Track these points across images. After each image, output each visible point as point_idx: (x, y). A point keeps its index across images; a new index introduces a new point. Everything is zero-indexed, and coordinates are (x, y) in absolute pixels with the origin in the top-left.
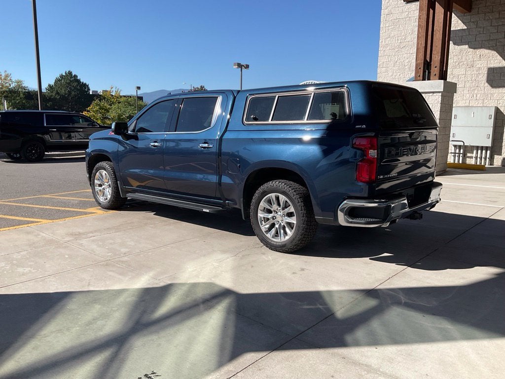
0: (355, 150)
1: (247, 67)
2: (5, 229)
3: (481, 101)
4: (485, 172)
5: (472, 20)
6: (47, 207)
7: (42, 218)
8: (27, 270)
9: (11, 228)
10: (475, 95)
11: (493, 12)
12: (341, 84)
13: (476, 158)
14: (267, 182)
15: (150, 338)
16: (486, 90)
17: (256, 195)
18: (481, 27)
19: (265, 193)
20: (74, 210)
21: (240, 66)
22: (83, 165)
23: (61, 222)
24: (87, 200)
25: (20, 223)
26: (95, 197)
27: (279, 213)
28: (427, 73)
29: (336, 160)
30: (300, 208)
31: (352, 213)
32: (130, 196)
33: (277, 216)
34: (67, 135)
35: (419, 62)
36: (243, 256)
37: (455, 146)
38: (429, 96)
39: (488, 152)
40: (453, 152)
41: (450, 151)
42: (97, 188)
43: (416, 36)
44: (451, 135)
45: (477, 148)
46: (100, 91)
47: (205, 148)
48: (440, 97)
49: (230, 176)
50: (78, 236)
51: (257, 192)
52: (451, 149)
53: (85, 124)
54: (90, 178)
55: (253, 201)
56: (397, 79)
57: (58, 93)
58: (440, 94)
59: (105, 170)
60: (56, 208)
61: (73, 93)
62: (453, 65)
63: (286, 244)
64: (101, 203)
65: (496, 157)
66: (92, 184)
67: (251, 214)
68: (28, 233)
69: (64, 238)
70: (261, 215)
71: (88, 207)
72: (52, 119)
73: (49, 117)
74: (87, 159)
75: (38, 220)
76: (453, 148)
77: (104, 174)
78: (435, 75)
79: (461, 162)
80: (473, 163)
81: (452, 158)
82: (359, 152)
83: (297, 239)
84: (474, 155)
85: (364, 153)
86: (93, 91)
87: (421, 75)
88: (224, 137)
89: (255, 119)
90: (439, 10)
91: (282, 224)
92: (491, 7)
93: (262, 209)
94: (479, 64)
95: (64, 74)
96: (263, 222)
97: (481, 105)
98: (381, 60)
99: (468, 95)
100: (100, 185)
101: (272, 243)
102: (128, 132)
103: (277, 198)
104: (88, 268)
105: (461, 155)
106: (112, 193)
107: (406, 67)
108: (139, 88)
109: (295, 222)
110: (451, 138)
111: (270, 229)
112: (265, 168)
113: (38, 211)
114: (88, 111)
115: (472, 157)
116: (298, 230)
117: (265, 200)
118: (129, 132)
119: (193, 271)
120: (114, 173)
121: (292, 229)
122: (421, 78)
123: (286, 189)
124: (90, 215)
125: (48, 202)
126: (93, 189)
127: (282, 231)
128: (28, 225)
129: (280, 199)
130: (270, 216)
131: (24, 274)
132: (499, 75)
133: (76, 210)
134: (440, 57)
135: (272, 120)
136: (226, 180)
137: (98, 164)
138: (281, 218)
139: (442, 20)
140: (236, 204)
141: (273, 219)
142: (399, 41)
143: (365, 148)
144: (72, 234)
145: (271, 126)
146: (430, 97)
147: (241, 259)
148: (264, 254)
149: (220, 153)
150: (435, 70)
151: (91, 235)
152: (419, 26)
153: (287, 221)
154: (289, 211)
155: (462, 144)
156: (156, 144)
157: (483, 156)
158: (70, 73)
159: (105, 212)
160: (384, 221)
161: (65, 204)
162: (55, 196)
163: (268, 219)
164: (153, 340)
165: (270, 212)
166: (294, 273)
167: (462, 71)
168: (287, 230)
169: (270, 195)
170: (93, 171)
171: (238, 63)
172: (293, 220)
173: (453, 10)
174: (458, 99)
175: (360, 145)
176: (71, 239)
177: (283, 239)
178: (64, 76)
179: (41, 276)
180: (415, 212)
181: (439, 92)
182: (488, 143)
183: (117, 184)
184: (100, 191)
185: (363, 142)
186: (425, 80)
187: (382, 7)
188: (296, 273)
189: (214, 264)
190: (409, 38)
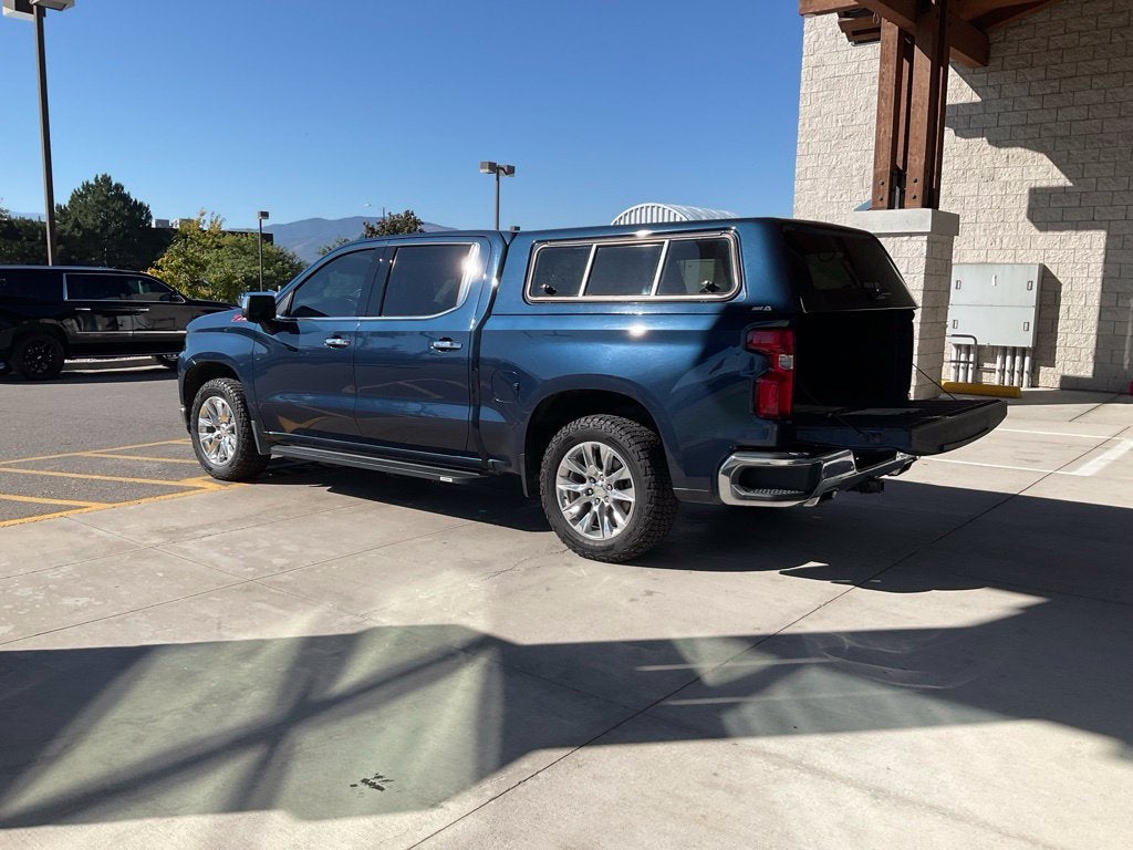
0: (751, 355)
1: (511, 171)
2: (12, 522)
3: (1010, 253)
4: (1019, 401)
5: (991, 83)
6: (95, 477)
7: (87, 498)
8: (83, 601)
9: (26, 519)
10: (998, 240)
11: (1032, 67)
12: (723, 225)
13: (1003, 371)
14: (575, 419)
15: (362, 720)
16: (1020, 229)
17: (553, 445)
18: (1007, 98)
19: (571, 442)
20: (154, 482)
21: (494, 168)
22: (172, 387)
23: (132, 508)
24: (178, 461)
25: (43, 510)
26: (199, 455)
27: (600, 483)
28: (897, 194)
29: (710, 377)
30: (642, 471)
31: (747, 478)
32: (277, 453)
33: (596, 489)
34: (106, 321)
35: (880, 169)
36: (528, 569)
37: (958, 347)
38: (902, 242)
39: (1027, 359)
40: (954, 358)
41: (946, 358)
42: (204, 436)
43: (875, 113)
44: (949, 322)
45: (1004, 350)
46: (174, 221)
47: (443, 349)
48: (925, 244)
49: (499, 408)
50: (174, 534)
51: (554, 439)
52: (950, 353)
53: (154, 297)
54: (188, 415)
55: (547, 458)
56: (835, 205)
57: (77, 225)
58: (925, 238)
59: (223, 396)
60: (114, 478)
61: (113, 225)
62: (953, 175)
63: (614, 545)
64: (212, 466)
65: (1043, 369)
66: (192, 427)
67: (542, 484)
68: (66, 529)
69: (145, 540)
70: (562, 486)
71: (183, 477)
72: (81, 284)
73: (74, 280)
74: (182, 373)
75: (82, 504)
76: (954, 350)
77: (220, 406)
78: (915, 197)
79: (970, 380)
80: (996, 383)
81: (953, 371)
82: (758, 359)
83: (637, 532)
84: (998, 366)
85: (770, 360)
86: (158, 222)
87: (886, 198)
88: (485, 328)
89: (550, 292)
90: (922, 63)
91: (607, 504)
92: (1029, 55)
93: (565, 474)
94: (1004, 175)
95: (92, 182)
96: (567, 501)
97: (1011, 261)
98: (802, 164)
99: (983, 240)
100: (211, 430)
101: (586, 542)
102: (274, 316)
103: (597, 452)
104: (213, 595)
105: (971, 366)
106: (238, 446)
107: (855, 179)
108: (265, 215)
109: (632, 500)
110: (949, 331)
111: (581, 516)
112: (570, 391)
113: (76, 485)
114: (158, 268)
115: (992, 371)
116: (639, 515)
117: (571, 456)
118: (278, 316)
119: (428, 599)
120: (244, 402)
121: (627, 513)
122: (886, 203)
123: (615, 432)
124: (193, 492)
125: (91, 466)
126: (196, 438)
127: (606, 519)
128: (60, 514)
129: (602, 452)
130: (581, 488)
131: (77, 609)
132: (1047, 198)
133: (158, 482)
134: (923, 160)
135: (584, 294)
136: (489, 415)
137: (206, 385)
138: (603, 491)
139: (927, 84)
140: (510, 465)
141: (588, 495)
142: (840, 124)
143: (771, 351)
144: (160, 532)
145: (582, 306)
146: (904, 244)
147: (525, 575)
148: (570, 565)
149: (476, 361)
150: (913, 187)
151: (204, 532)
152: (881, 94)
153: (616, 497)
154: (621, 478)
155: (971, 342)
156: (338, 341)
157: (1017, 368)
158: (106, 180)
159: (223, 488)
160: (808, 494)
161: (133, 471)
162: (106, 453)
163: (577, 495)
164: (368, 722)
165: (580, 479)
166: (632, 600)
167: (972, 188)
168: (617, 515)
169: (581, 445)
170: (196, 399)
171: (490, 163)
172: (629, 496)
173: (951, 60)
174: (962, 249)
175: (760, 345)
176: (161, 540)
177: (607, 535)
178: (92, 186)
179: (115, 613)
180: (870, 477)
181: (922, 234)
182: (1027, 341)
183: (249, 426)
184: (211, 440)
185: (767, 338)
186: (893, 208)
187: (804, 50)
188: (637, 600)
189: (470, 585)
190: (860, 119)
